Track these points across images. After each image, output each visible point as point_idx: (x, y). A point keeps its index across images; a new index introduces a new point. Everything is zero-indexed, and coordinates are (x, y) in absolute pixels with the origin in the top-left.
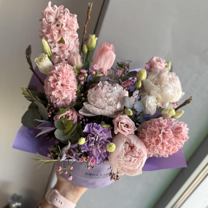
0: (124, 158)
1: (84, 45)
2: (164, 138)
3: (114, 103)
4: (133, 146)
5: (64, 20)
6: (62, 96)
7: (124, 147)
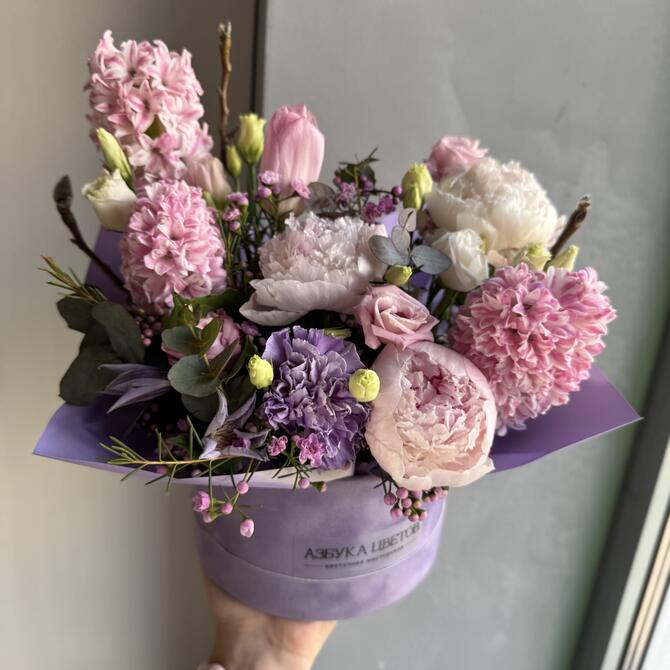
0: (416, 417)
1: (228, 147)
2: (531, 318)
3: (348, 259)
4: (438, 374)
5: (154, 67)
6: (178, 268)
7: (408, 383)
